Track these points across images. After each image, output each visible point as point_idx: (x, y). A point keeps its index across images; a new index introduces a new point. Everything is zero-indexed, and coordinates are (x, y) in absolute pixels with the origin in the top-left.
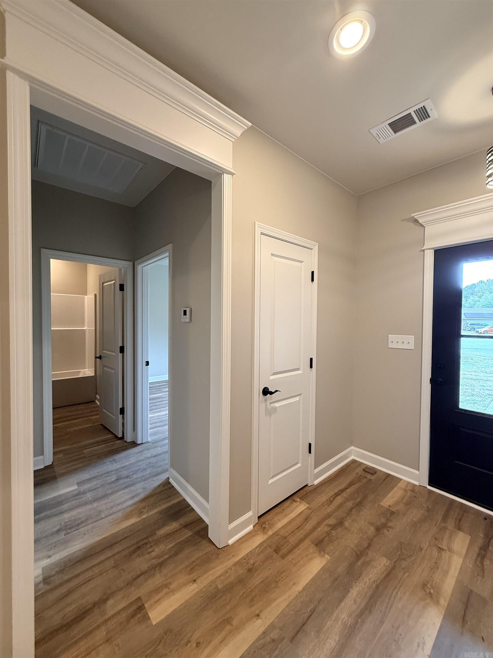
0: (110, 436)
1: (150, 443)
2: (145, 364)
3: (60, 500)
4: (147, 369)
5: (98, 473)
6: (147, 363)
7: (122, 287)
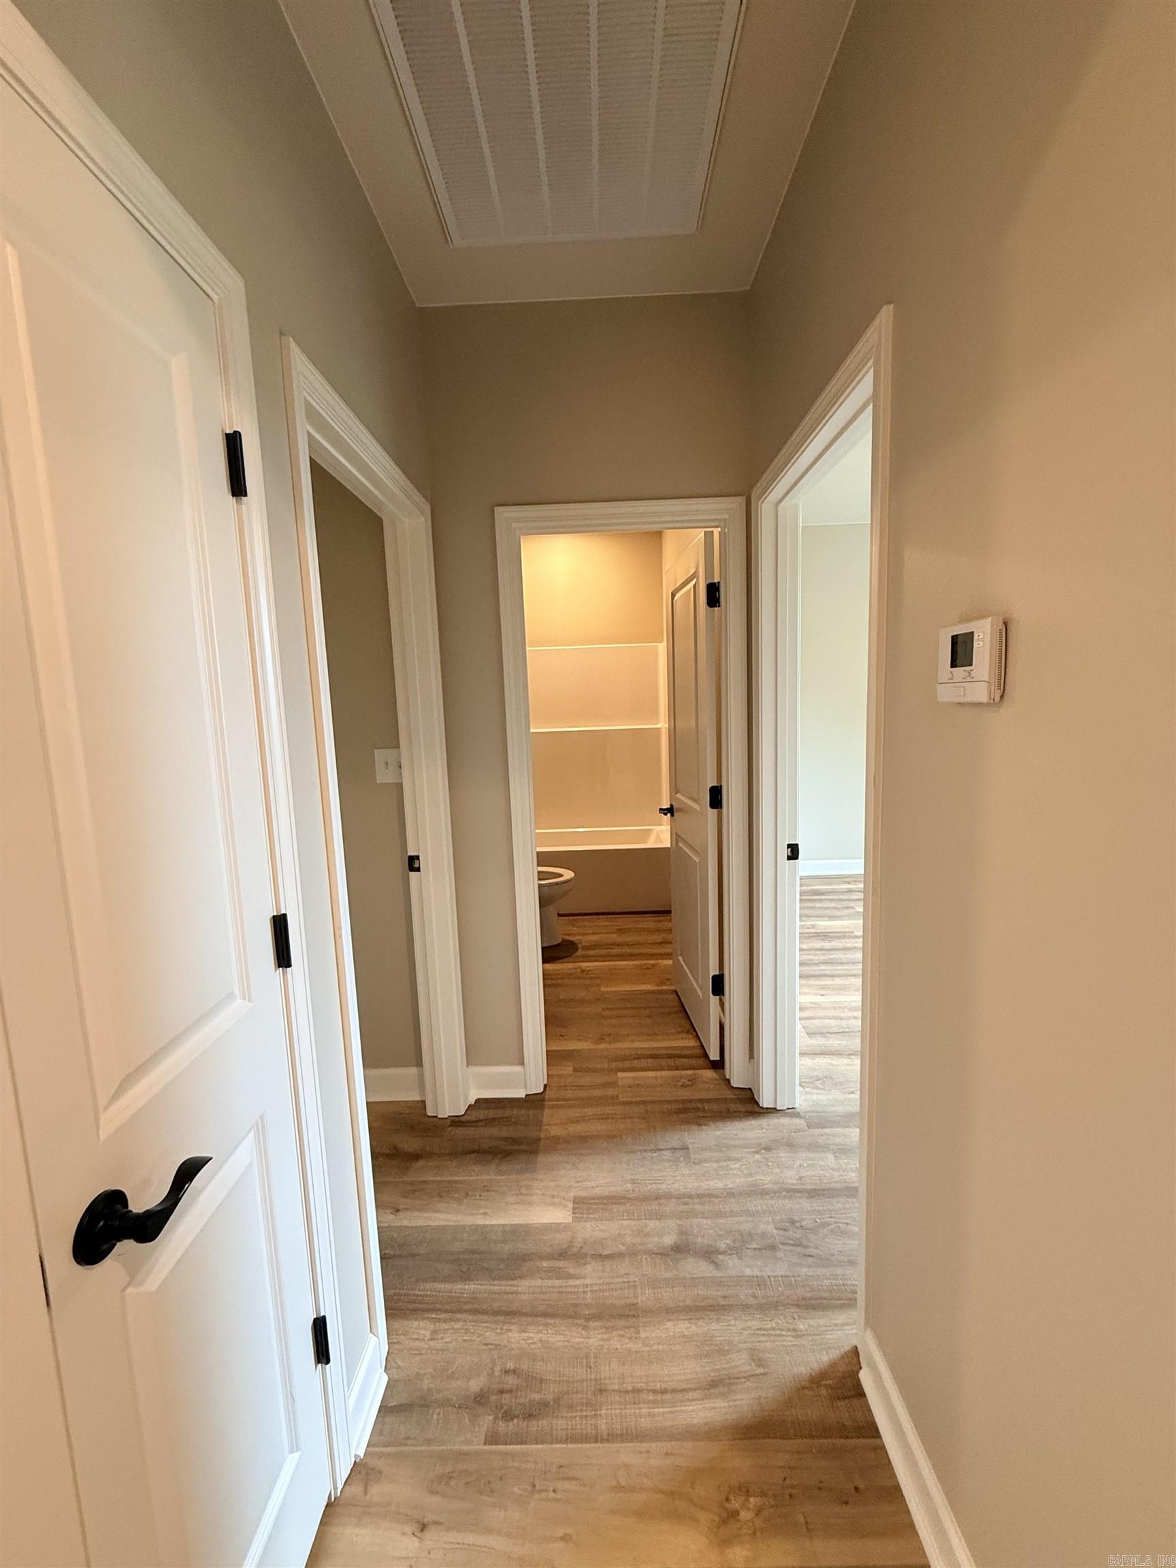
0: (692, 1043)
1: (798, 1115)
2: (784, 852)
3: (522, 1247)
4: (794, 870)
5: (633, 1182)
6: (792, 851)
7: (713, 595)
